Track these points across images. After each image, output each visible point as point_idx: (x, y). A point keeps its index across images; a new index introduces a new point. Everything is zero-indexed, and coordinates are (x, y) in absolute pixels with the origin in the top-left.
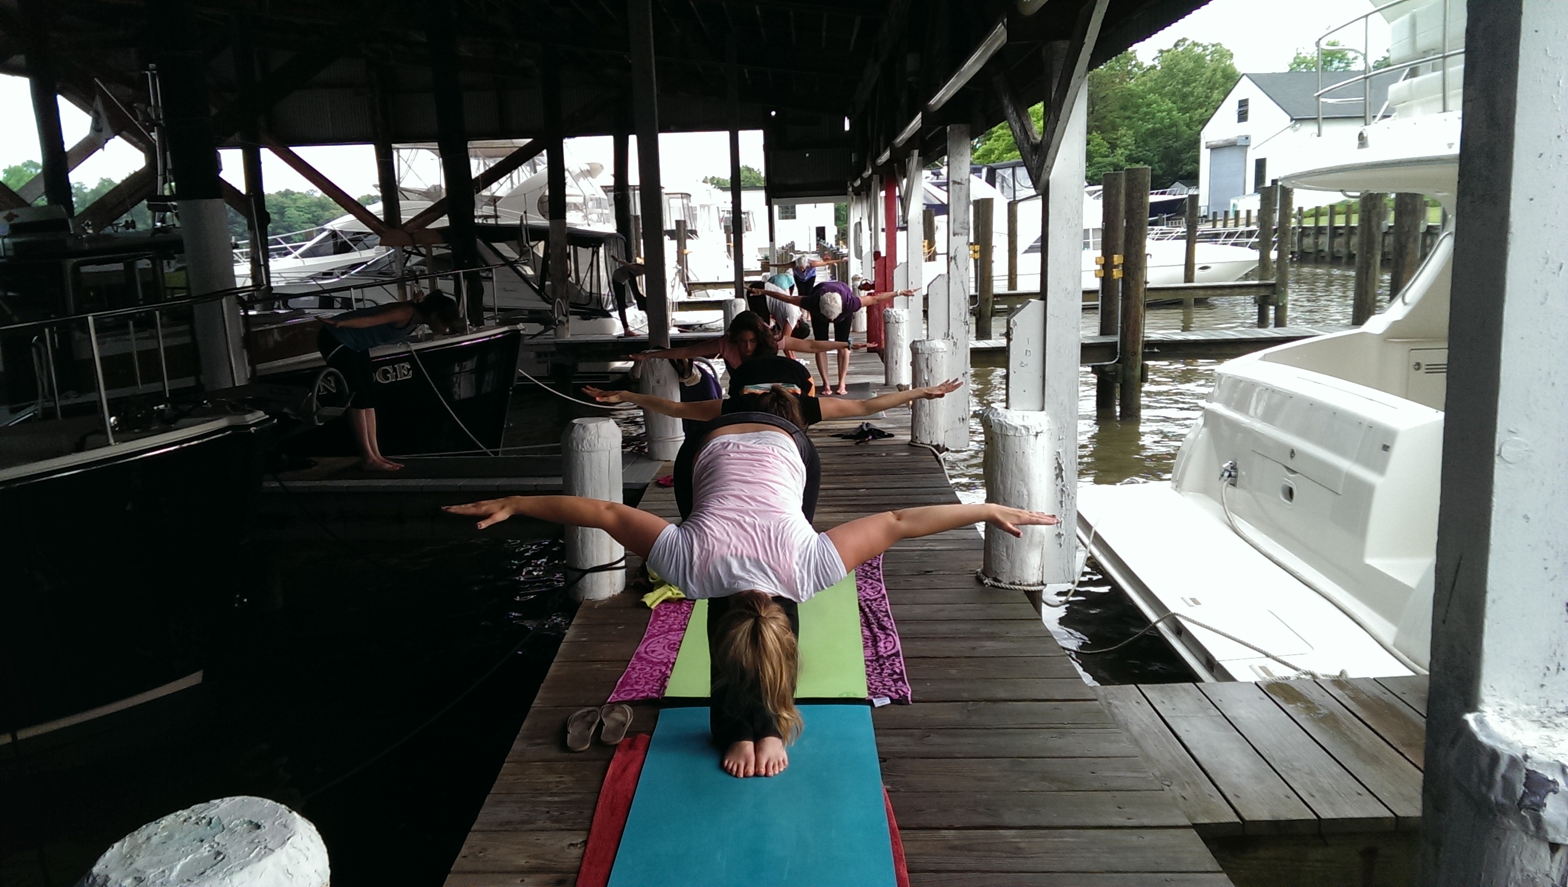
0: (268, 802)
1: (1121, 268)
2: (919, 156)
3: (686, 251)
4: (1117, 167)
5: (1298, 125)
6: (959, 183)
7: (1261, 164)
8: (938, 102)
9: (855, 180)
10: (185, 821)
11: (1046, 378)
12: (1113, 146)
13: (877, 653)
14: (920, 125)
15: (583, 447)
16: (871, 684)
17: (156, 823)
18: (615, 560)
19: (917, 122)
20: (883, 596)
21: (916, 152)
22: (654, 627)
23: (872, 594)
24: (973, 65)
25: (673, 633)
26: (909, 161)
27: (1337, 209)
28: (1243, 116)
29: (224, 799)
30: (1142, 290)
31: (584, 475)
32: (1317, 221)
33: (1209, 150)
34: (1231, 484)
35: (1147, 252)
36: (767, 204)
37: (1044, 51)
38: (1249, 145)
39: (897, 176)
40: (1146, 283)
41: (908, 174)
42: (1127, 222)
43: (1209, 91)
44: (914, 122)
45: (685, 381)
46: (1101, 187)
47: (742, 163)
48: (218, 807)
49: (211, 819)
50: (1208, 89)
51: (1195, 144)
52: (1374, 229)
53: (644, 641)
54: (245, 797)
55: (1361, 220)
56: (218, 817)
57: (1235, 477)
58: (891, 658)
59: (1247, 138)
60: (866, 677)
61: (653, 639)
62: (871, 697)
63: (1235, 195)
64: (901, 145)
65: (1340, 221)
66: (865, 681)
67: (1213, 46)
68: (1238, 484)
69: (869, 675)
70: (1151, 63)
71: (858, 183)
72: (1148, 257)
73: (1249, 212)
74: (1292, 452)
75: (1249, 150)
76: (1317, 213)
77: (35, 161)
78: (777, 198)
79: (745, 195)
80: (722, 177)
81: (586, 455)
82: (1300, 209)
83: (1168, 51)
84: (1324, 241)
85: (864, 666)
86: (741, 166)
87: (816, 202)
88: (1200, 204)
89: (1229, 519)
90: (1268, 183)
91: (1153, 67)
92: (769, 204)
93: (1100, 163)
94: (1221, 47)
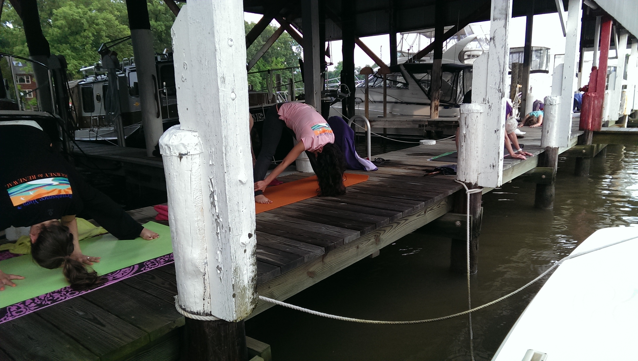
36: (580, 52)
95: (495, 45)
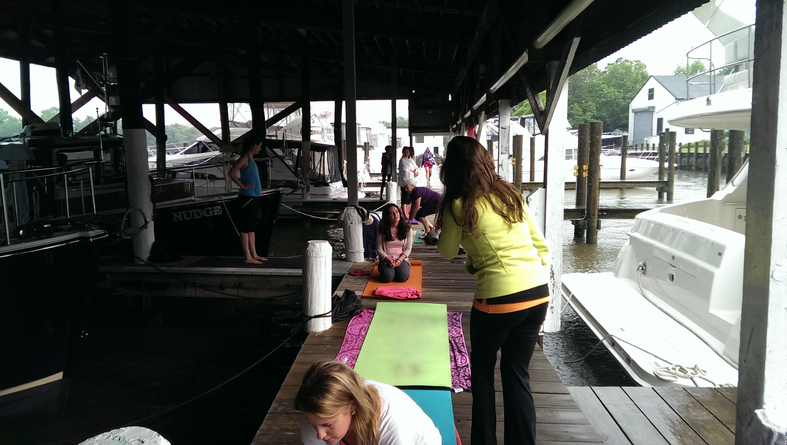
0: (148, 430)
1: (587, 172)
2: (485, 114)
3: (369, 158)
4: (586, 121)
5: (679, 102)
6: (504, 128)
7: (660, 121)
8: (494, 88)
9: (453, 125)
10: (108, 438)
11: (546, 227)
12: (585, 111)
13: (456, 365)
14: (485, 100)
15: (313, 255)
16: (454, 381)
17: (93, 438)
18: (326, 312)
19: (484, 98)
20: (462, 335)
21: (483, 112)
22: (345, 347)
23: (456, 334)
24: (512, 72)
25: (354, 350)
26: (480, 117)
27: (700, 144)
28: (651, 97)
29: (127, 428)
30: (598, 183)
31: (312, 269)
32: (689, 150)
33: (634, 113)
34: (643, 273)
35: (600, 164)
36: (409, 136)
37: (547, 66)
38: (654, 111)
39: (474, 124)
40: (600, 179)
41: (479, 123)
42: (590, 149)
43: (634, 84)
44: (483, 98)
45: (365, 222)
46: (577, 130)
47: (398, 115)
48: (124, 431)
49: (120, 438)
50: (634, 83)
51: (627, 109)
52: (718, 155)
53: (339, 354)
54: (137, 427)
55: (711, 150)
56: (124, 437)
57: (645, 270)
58: (464, 368)
59: (653, 108)
60: (451, 377)
61: (344, 353)
62: (453, 388)
63: (647, 136)
64: (476, 109)
65: (701, 150)
66: (451, 379)
67: (636, 62)
68: (647, 273)
69: (453, 376)
70: (604, 70)
71: (455, 126)
72: (601, 166)
73: (654, 145)
74: (674, 256)
75: (654, 114)
76: (689, 146)
77: (56, 107)
78: (415, 133)
79: (398, 130)
80: (388, 122)
81: (314, 259)
82: (680, 144)
83: (612, 64)
84: (693, 160)
85: (451, 371)
86: (397, 117)
87: (434, 135)
88: (628, 140)
89: (642, 291)
90: (664, 131)
91: (605, 72)
92: (410, 136)
93: (577, 119)
94: (640, 62)
95: (503, 169)
